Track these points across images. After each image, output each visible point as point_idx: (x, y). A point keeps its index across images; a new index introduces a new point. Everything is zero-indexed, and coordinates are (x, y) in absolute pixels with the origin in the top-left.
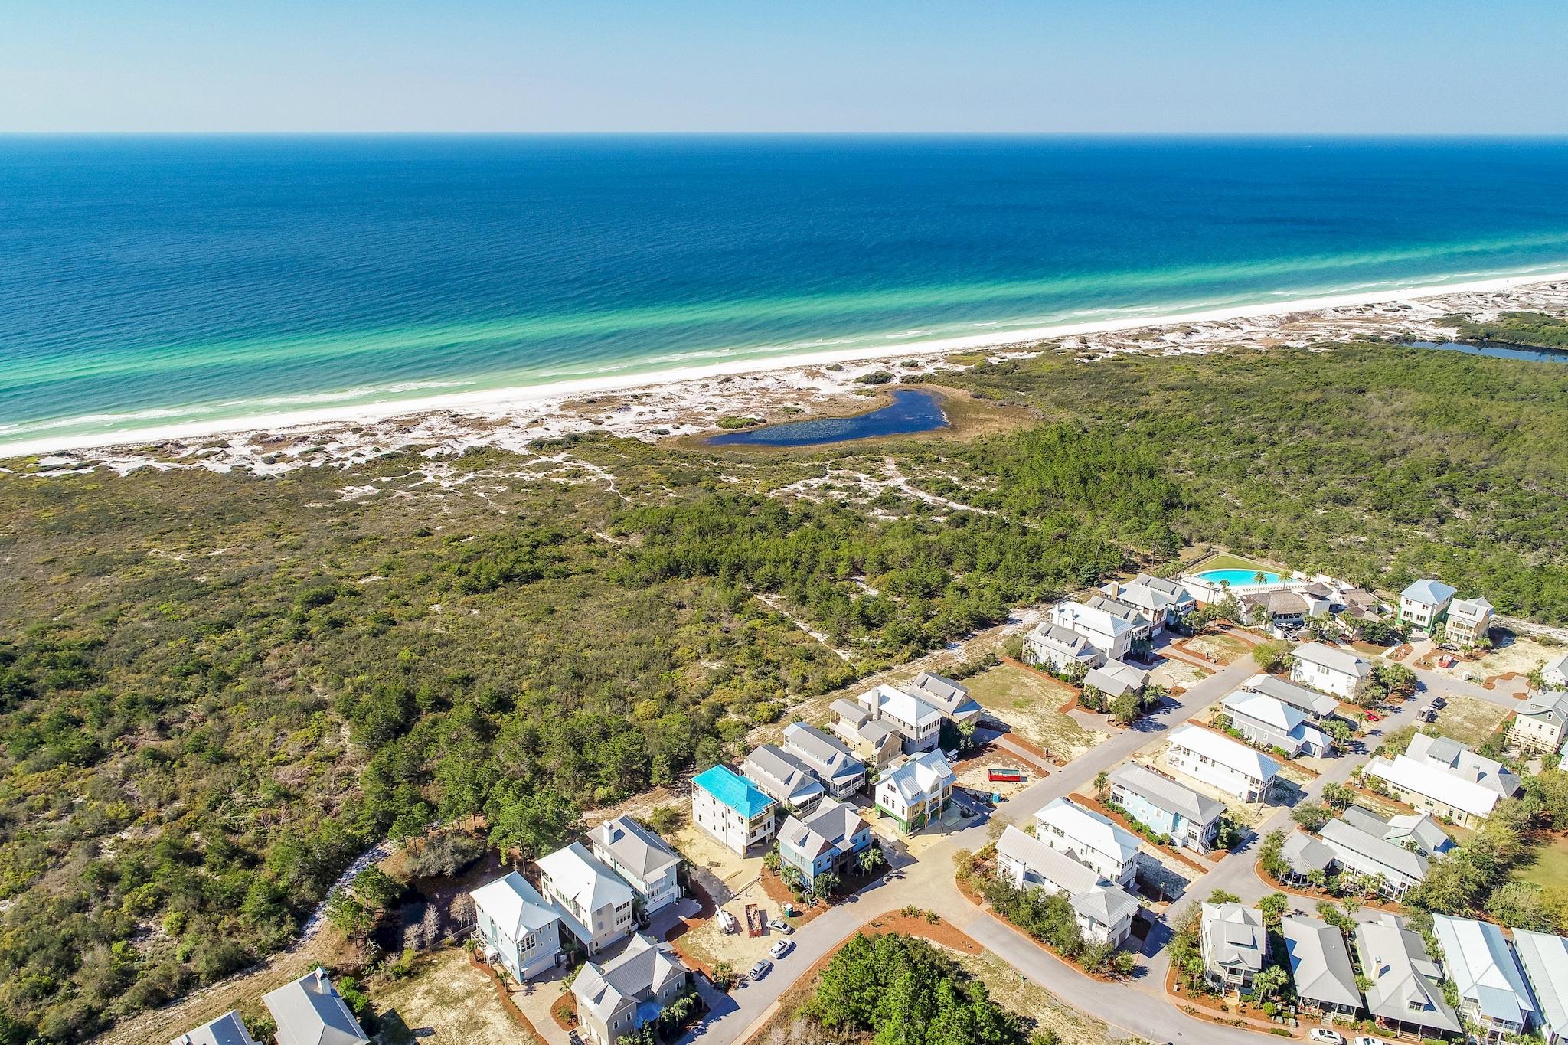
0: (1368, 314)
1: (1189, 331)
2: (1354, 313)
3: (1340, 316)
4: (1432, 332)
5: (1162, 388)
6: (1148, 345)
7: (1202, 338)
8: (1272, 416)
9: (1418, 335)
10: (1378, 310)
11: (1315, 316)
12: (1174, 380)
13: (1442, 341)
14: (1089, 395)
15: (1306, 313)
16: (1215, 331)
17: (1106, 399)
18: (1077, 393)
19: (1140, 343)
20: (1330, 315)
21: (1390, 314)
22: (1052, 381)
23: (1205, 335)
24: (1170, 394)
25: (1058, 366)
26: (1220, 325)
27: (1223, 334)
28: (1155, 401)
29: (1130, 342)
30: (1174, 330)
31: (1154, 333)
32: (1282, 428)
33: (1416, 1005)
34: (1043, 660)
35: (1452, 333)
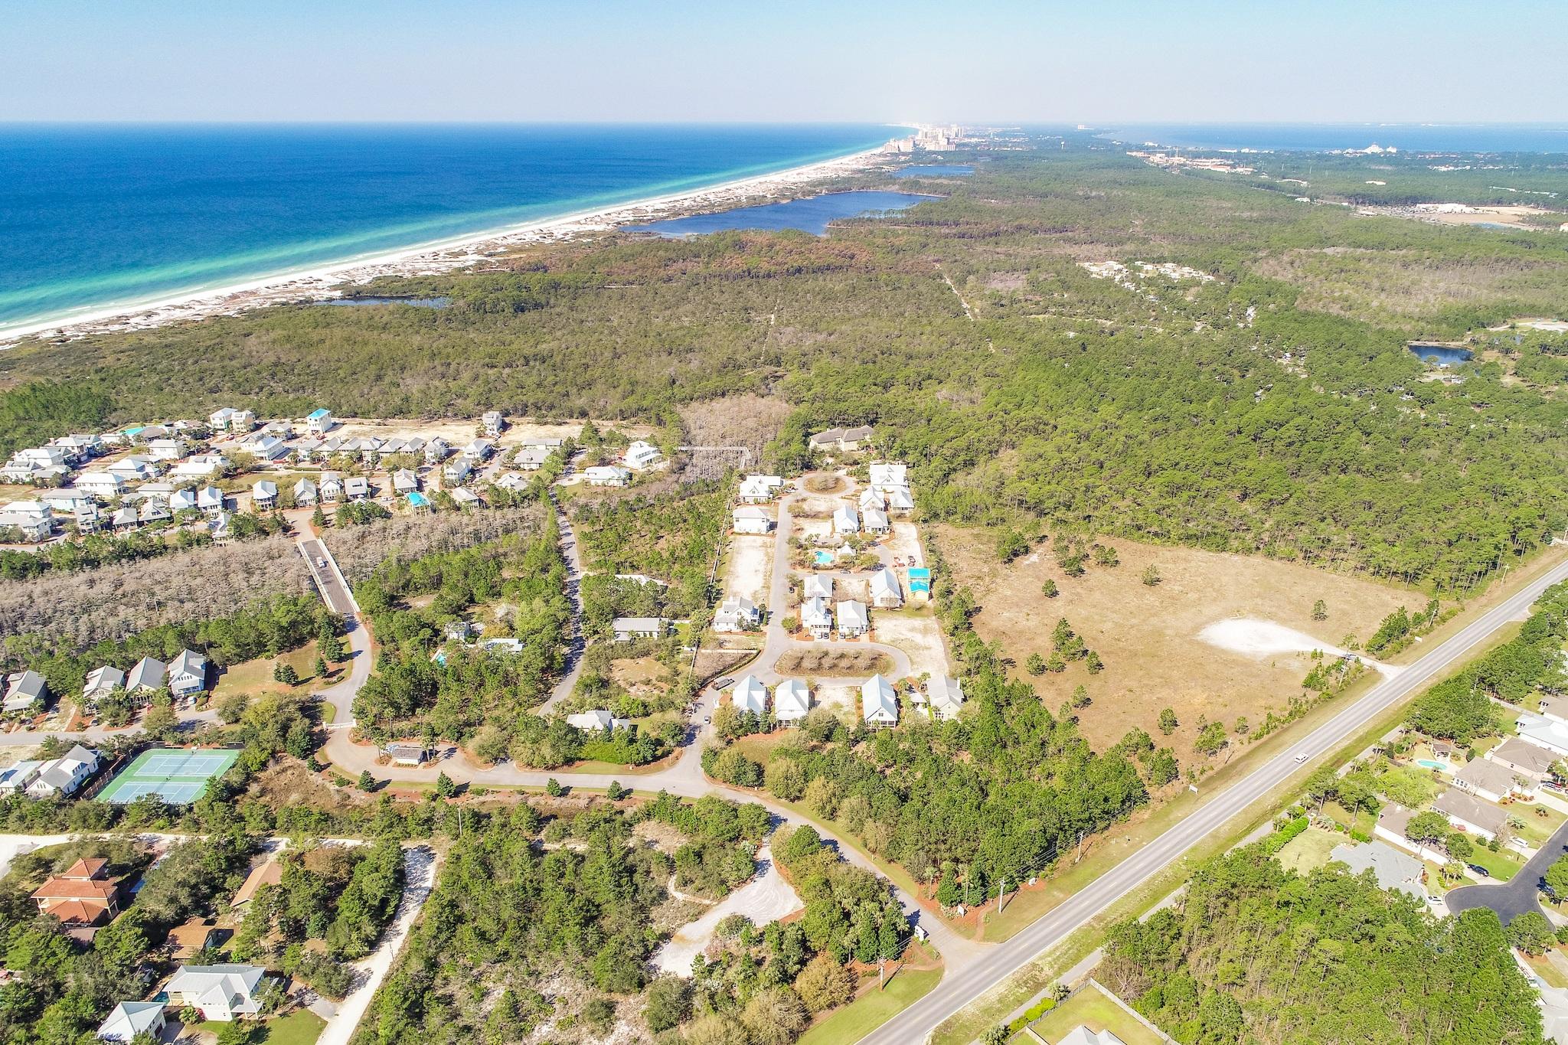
0: (292, 288)
1: (149, 315)
2: (281, 288)
3: (271, 291)
4: (327, 294)
5: (115, 352)
6: (116, 327)
7: (161, 318)
8: (185, 356)
9: (315, 298)
10: (299, 285)
11: (253, 293)
12: (124, 347)
13: (331, 300)
14: (60, 365)
15: (246, 292)
16: (172, 312)
17: (73, 365)
18: (51, 365)
19: (109, 327)
20: (264, 292)
21: (307, 286)
22: (30, 360)
23: (164, 315)
24: (120, 356)
25: (33, 350)
26: (176, 307)
27: (179, 314)
28: (110, 360)
29: (102, 328)
30: (138, 315)
31: (123, 319)
32: (190, 361)
33: (154, 513)
34: (14, 478)
35: (338, 294)
